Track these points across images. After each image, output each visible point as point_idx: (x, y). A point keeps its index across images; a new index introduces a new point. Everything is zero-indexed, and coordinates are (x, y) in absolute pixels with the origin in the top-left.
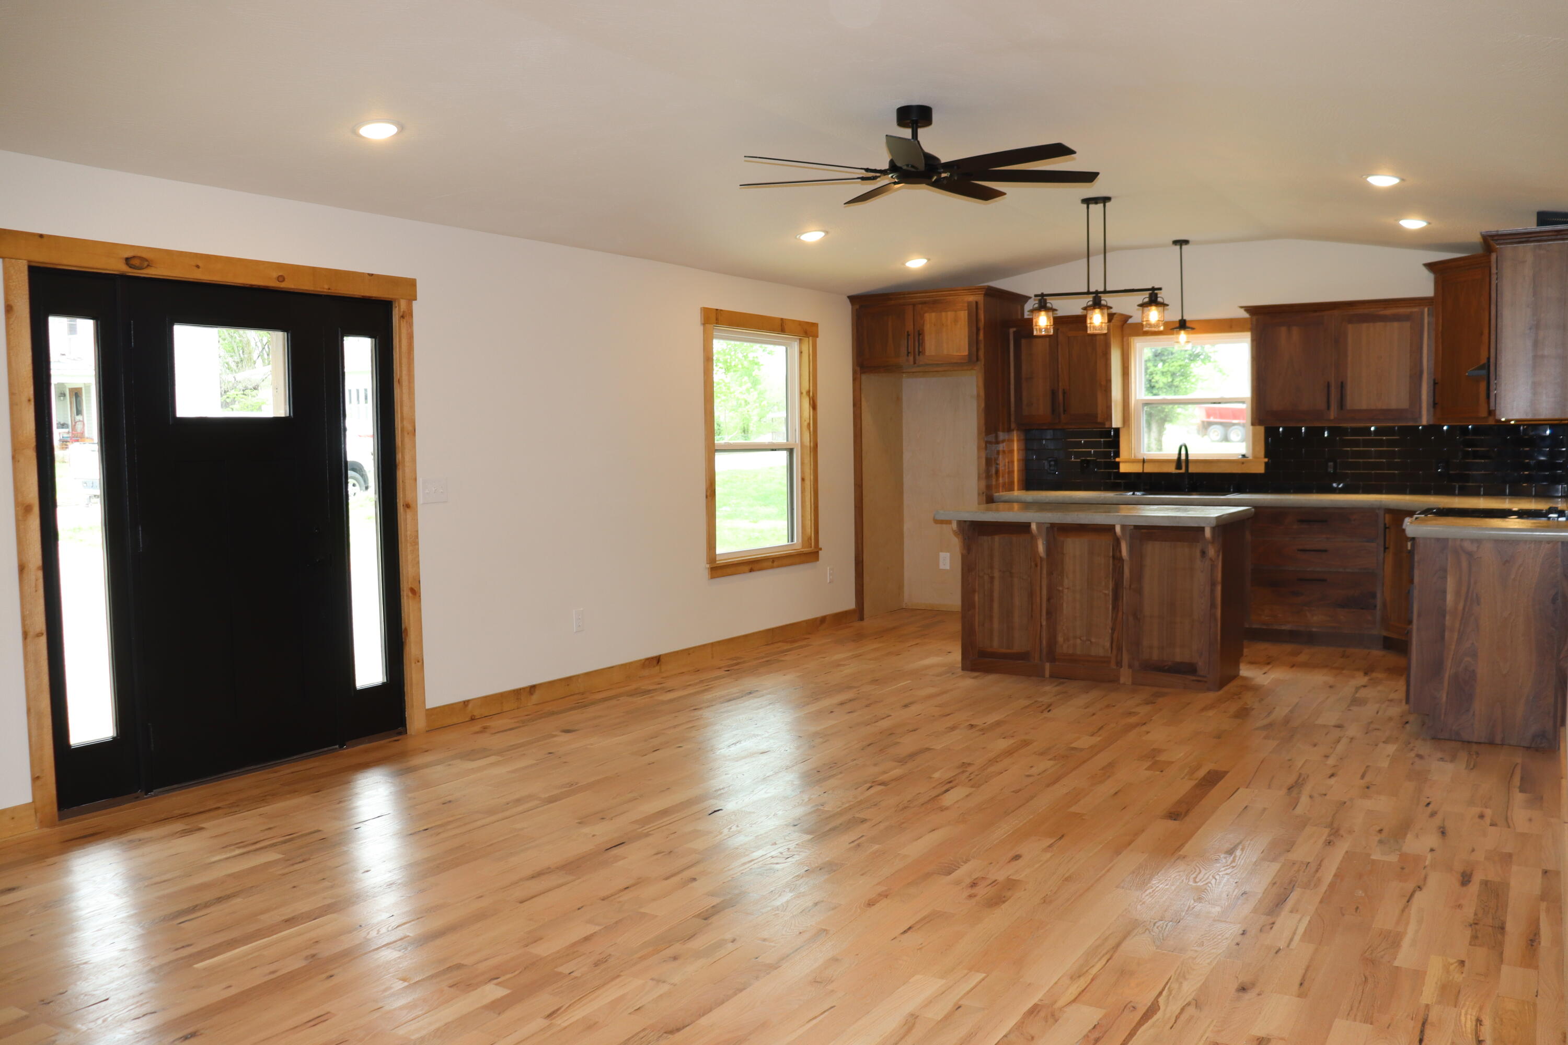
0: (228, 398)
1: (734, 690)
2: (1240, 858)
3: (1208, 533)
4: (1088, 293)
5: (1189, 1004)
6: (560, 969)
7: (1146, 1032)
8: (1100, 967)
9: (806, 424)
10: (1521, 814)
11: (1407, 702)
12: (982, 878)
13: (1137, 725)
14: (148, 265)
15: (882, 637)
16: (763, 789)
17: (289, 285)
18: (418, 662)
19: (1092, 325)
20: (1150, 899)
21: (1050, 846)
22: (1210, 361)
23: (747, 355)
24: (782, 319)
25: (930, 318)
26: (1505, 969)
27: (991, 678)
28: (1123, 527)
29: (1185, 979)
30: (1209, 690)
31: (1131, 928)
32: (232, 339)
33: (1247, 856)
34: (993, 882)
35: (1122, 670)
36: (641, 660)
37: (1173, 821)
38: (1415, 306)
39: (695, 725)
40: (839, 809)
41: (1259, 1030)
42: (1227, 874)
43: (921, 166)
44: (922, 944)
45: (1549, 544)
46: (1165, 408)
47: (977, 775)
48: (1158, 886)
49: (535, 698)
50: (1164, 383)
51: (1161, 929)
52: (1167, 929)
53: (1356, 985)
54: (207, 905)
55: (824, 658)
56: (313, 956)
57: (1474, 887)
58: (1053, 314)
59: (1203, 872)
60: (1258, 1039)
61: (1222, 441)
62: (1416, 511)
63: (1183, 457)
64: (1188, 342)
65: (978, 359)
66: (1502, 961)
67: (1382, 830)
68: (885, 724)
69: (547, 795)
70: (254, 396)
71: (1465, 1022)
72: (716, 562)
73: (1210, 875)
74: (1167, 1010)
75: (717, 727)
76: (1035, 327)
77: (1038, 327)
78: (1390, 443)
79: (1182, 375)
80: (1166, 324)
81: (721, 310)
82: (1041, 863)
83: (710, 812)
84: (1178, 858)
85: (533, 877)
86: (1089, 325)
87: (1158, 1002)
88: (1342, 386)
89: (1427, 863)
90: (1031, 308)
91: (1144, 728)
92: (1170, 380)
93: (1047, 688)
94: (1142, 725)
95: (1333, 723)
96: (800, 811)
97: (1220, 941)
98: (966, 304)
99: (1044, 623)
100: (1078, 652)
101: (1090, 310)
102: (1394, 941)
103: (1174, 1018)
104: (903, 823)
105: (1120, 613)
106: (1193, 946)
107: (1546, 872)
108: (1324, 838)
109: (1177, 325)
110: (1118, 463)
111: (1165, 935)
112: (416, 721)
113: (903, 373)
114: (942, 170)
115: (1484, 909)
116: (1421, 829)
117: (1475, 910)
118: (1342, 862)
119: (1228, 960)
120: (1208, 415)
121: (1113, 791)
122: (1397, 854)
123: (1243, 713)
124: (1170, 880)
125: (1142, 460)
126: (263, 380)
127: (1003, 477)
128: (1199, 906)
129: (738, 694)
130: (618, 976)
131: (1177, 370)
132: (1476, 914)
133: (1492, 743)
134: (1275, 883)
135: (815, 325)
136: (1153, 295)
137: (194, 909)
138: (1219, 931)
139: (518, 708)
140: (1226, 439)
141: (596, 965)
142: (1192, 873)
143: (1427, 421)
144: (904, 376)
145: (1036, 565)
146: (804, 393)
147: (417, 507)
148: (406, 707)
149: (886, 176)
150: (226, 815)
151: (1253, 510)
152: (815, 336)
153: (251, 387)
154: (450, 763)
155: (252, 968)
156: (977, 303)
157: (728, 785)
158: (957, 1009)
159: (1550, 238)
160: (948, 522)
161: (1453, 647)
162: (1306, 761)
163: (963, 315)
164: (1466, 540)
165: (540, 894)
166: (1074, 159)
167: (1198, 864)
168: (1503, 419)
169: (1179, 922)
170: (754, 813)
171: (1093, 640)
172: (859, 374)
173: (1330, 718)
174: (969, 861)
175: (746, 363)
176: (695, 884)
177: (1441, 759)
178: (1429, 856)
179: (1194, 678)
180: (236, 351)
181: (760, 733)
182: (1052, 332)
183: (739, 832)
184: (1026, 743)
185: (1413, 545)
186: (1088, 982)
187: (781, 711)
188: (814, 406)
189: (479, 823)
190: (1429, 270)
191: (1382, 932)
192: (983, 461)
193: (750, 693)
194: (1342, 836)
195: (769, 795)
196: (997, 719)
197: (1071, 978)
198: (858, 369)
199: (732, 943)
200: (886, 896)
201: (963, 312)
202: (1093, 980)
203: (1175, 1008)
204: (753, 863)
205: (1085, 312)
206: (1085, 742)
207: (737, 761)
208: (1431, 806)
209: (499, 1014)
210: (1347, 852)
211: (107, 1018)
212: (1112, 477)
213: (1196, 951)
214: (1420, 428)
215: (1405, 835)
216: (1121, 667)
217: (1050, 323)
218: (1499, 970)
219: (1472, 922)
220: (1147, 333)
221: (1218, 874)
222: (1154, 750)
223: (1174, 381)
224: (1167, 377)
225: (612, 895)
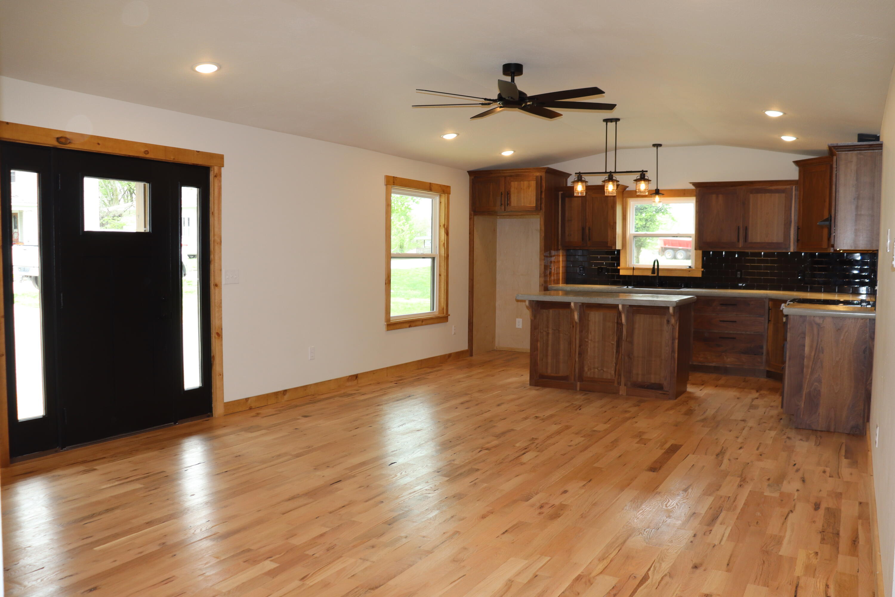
0: (104, 221)
1: (400, 394)
2: (691, 494)
3: (671, 310)
4: (606, 173)
5: (666, 575)
6: (307, 553)
7: (642, 590)
8: (615, 554)
9: (442, 243)
10: (846, 471)
11: (782, 407)
12: (546, 503)
13: (630, 418)
14: (70, 142)
15: (483, 366)
16: (419, 451)
17: (151, 156)
18: (220, 375)
19: (607, 191)
20: (641, 516)
21: (584, 485)
22: (667, 213)
23: (404, 203)
24: (430, 183)
25: (514, 185)
26: (840, 557)
27: (547, 390)
28: (623, 306)
29: (662, 560)
30: (670, 399)
31: (631, 532)
32: (107, 187)
33: (696, 492)
34: (552, 506)
35: (621, 386)
36: (347, 377)
37: (653, 472)
38: (788, 185)
39: (379, 414)
40: (463, 463)
41: (705, 590)
42: (684, 502)
43: (517, 98)
44: (513, 540)
45: (862, 320)
46: (641, 239)
47: (541, 445)
48: (646, 509)
49: (286, 397)
50: (641, 225)
51: (648, 533)
52: (652, 533)
53: (758, 565)
54: (100, 514)
55: (451, 377)
56: (164, 543)
57: (822, 512)
58: (585, 184)
59: (671, 501)
60: (705, 595)
61: (672, 259)
62: (787, 300)
63: (656, 267)
64: (660, 202)
65: (541, 209)
66: (838, 552)
67: (769, 479)
68: (487, 415)
69: (295, 453)
70: (119, 221)
71: (820, 586)
72: (390, 321)
73: (674, 503)
74: (655, 578)
75: (391, 416)
76: (576, 191)
77: (577, 191)
78: (772, 262)
79: (651, 221)
80: (649, 191)
81: (396, 177)
82: (579, 495)
83: (390, 464)
84: (656, 493)
85: (289, 500)
86: (606, 191)
87: (648, 574)
88: (746, 229)
89: (795, 497)
90: (573, 180)
91: (635, 420)
92: (644, 223)
93: (578, 397)
94: (633, 419)
95: (740, 418)
96: (440, 464)
97: (682, 540)
98: (535, 177)
99: (577, 360)
100: (596, 376)
101: (607, 182)
102: (779, 541)
103: (658, 583)
104: (500, 471)
105: (620, 355)
106: (667, 543)
107: (861, 503)
108: (737, 483)
109: (654, 192)
110: (619, 270)
111: (651, 536)
112: (218, 409)
113: (497, 215)
114: (528, 101)
115: (827, 523)
116: (791, 478)
117: (823, 524)
118: (748, 497)
119: (687, 550)
120: (665, 244)
121: (618, 455)
122: (779, 493)
123: (690, 413)
124: (652, 505)
125: (633, 268)
126: (125, 211)
127: (553, 276)
128: (669, 521)
129: (402, 397)
130: (341, 557)
131: (649, 218)
132: (823, 526)
133: (828, 431)
134: (711, 508)
135: (449, 187)
136: (642, 175)
137: (93, 516)
138: (681, 534)
139: (276, 403)
140: (675, 257)
141: (328, 550)
142: (665, 501)
143: (794, 250)
144: (498, 217)
145: (573, 327)
146: (442, 226)
147: (221, 286)
148: (213, 401)
149: (496, 103)
150: (109, 461)
151: (696, 297)
152: (449, 193)
153: (117, 215)
154: (238, 433)
155: (128, 550)
156: (541, 177)
157: (399, 449)
158: (535, 577)
159: (866, 149)
160: (524, 301)
161: (808, 377)
162: (726, 440)
163: (533, 184)
164: (817, 316)
165: (294, 509)
166: (604, 96)
167: (667, 497)
168: (838, 249)
169: (658, 529)
170: (415, 464)
171: (605, 370)
172: (473, 216)
173: (738, 415)
174: (538, 493)
175: (403, 209)
176: (382, 505)
177: (801, 439)
178: (796, 494)
179: (661, 392)
180: (109, 194)
181: (416, 419)
182: (585, 194)
183: (407, 475)
184: (568, 427)
185: (787, 319)
186: (609, 562)
187: (427, 407)
188: (447, 233)
189: (257, 469)
190: (796, 165)
191: (771, 536)
192: (543, 267)
193: (410, 396)
194: (747, 482)
195: (423, 455)
196: (550, 414)
197: (599, 560)
198: (472, 213)
199: (405, 539)
200: (492, 513)
201: (533, 182)
202: (611, 561)
203: (658, 577)
204: (415, 493)
205: (604, 183)
206: (601, 427)
207: (404, 435)
208: (796, 466)
209: (273, 578)
210: (750, 491)
211: (43, 579)
212: (615, 278)
213: (669, 546)
214: (789, 253)
215: (783, 481)
216: (620, 385)
217: (584, 189)
218: (837, 557)
219: (821, 531)
220: (638, 196)
221: (679, 502)
222: (640, 432)
223: (647, 224)
224: (643, 222)
225: (335, 511)
